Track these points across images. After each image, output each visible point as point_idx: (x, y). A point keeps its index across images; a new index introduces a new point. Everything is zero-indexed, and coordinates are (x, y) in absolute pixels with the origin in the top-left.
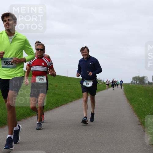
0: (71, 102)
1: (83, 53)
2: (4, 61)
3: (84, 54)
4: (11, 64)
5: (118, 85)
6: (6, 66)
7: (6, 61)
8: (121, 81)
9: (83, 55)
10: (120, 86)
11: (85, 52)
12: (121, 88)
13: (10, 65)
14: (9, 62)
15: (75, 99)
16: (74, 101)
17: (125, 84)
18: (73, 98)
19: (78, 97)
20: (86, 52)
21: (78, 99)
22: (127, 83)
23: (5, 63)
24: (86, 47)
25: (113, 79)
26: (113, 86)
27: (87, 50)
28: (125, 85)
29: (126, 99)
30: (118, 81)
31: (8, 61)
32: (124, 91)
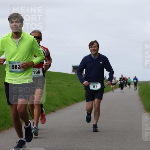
0: (53, 111)
1: (92, 47)
2: (12, 65)
3: (93, 49)
4: (19, 68)
5: (129, 84)
6: (14, 70)
7: (14, 65)
8: (135, 78)
9: (91, 51)
10: (134, 86)
11: (94, 47)
12: (136, 89)
13: (17, 69)
14: (17, 65)
15: (59, 107)
16: (58, 111)
17: (141, 82)
18: (57, 106)
19: (64, 104)
20: (96, 47)
21: (64, 107)
22: (144, 82)
23: (12, 67)
24: (96, 41)
25: (122, 76)
26: (121, 86)
27: (97, 45)
28: (141, 84)
29: (143, 107)
30: (129, 78)
31: (15, 65)
32: (139, 95)
